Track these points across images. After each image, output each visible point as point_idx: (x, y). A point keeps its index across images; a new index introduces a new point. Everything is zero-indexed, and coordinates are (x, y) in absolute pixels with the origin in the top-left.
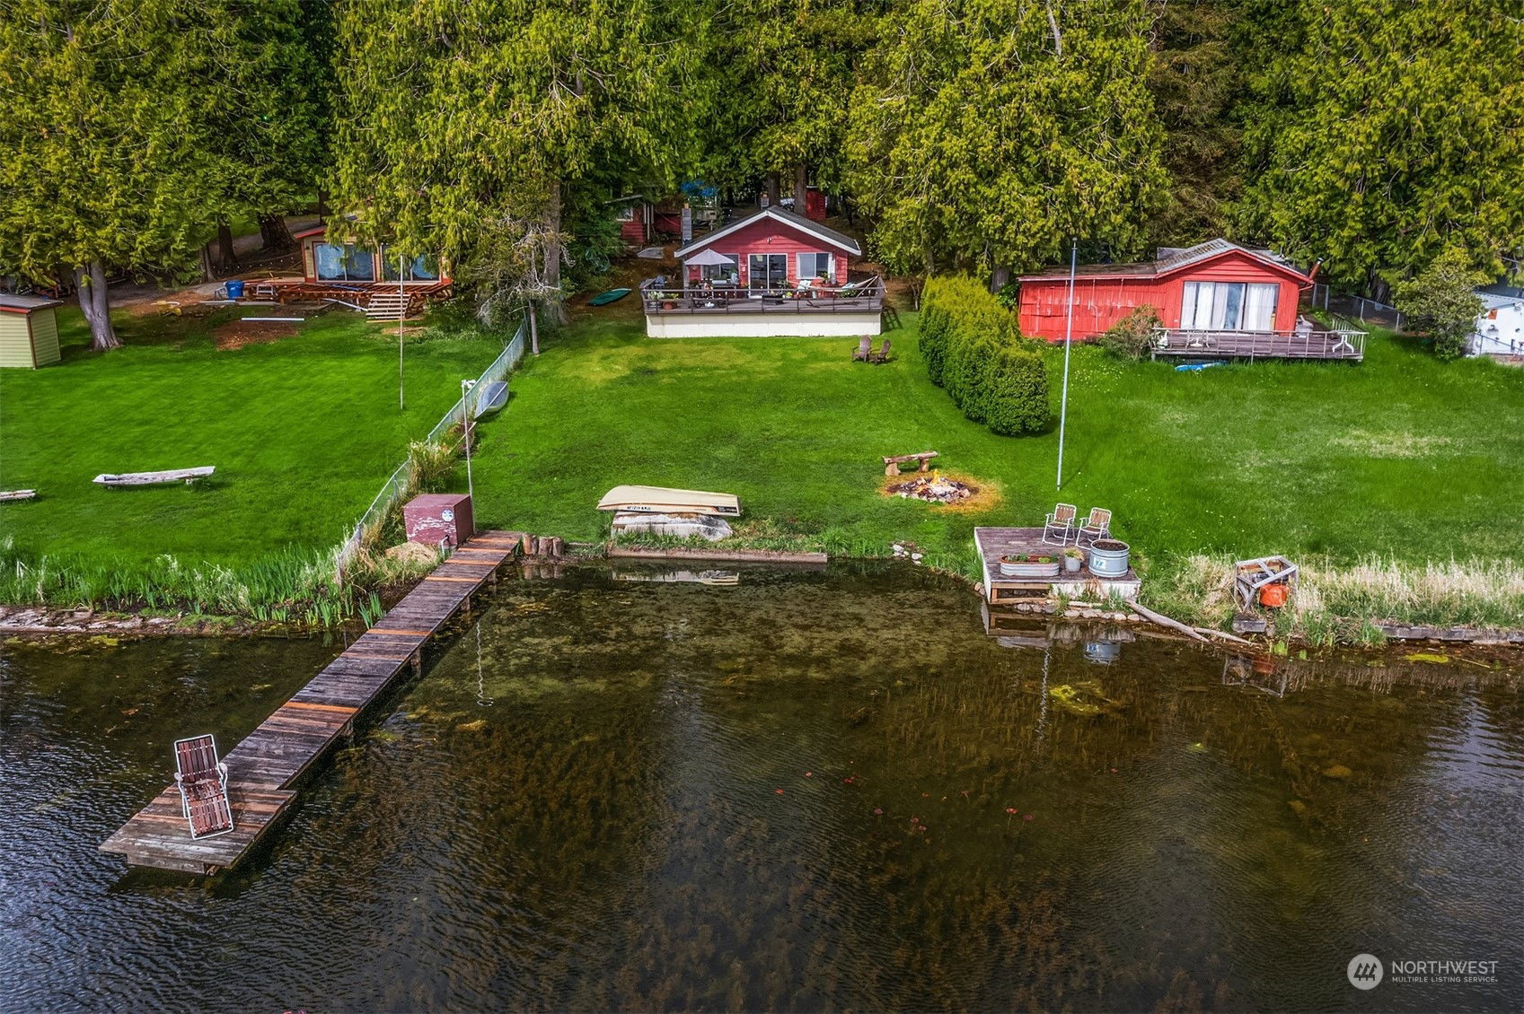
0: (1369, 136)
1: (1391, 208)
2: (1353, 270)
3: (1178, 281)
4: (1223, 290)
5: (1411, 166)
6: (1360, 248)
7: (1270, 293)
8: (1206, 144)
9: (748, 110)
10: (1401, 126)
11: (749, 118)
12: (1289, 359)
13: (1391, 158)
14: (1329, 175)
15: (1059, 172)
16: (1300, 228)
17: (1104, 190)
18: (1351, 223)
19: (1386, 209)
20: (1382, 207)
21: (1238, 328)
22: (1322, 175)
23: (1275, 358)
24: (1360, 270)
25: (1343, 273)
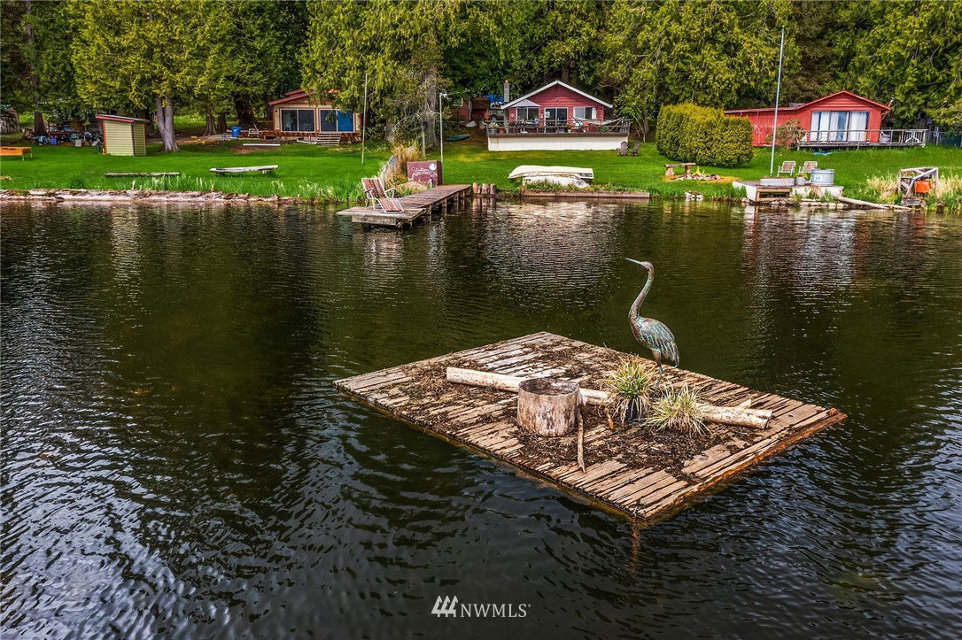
0: (921, 24)
1: (933, 70)
2: (909, 110)
3: (808, 111)
4: (835, 116)
5: (946, 43)
6: (915, 97)
7: (863, 117)
8: (812, 50)
9: (539, 31)
10: (940, 19)
11: (540, 38)
12: (880, 147)
13: (934, 38)
14: (897, 49)
15: (738, 47)
16: (876, 89)
17: (765, 56)
18: (910, 78)
19: (930, 71)
20: (928, 70)
21: (844, 139)
22: (891, 50)
23: (872, 147)
24: (915, 109)
25: (903, 112)
